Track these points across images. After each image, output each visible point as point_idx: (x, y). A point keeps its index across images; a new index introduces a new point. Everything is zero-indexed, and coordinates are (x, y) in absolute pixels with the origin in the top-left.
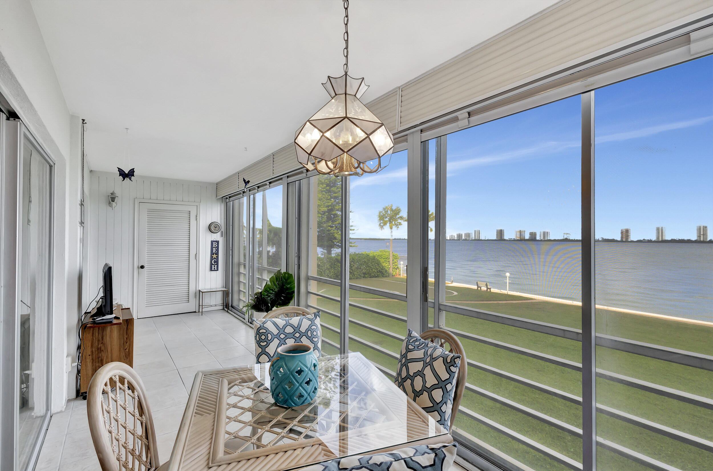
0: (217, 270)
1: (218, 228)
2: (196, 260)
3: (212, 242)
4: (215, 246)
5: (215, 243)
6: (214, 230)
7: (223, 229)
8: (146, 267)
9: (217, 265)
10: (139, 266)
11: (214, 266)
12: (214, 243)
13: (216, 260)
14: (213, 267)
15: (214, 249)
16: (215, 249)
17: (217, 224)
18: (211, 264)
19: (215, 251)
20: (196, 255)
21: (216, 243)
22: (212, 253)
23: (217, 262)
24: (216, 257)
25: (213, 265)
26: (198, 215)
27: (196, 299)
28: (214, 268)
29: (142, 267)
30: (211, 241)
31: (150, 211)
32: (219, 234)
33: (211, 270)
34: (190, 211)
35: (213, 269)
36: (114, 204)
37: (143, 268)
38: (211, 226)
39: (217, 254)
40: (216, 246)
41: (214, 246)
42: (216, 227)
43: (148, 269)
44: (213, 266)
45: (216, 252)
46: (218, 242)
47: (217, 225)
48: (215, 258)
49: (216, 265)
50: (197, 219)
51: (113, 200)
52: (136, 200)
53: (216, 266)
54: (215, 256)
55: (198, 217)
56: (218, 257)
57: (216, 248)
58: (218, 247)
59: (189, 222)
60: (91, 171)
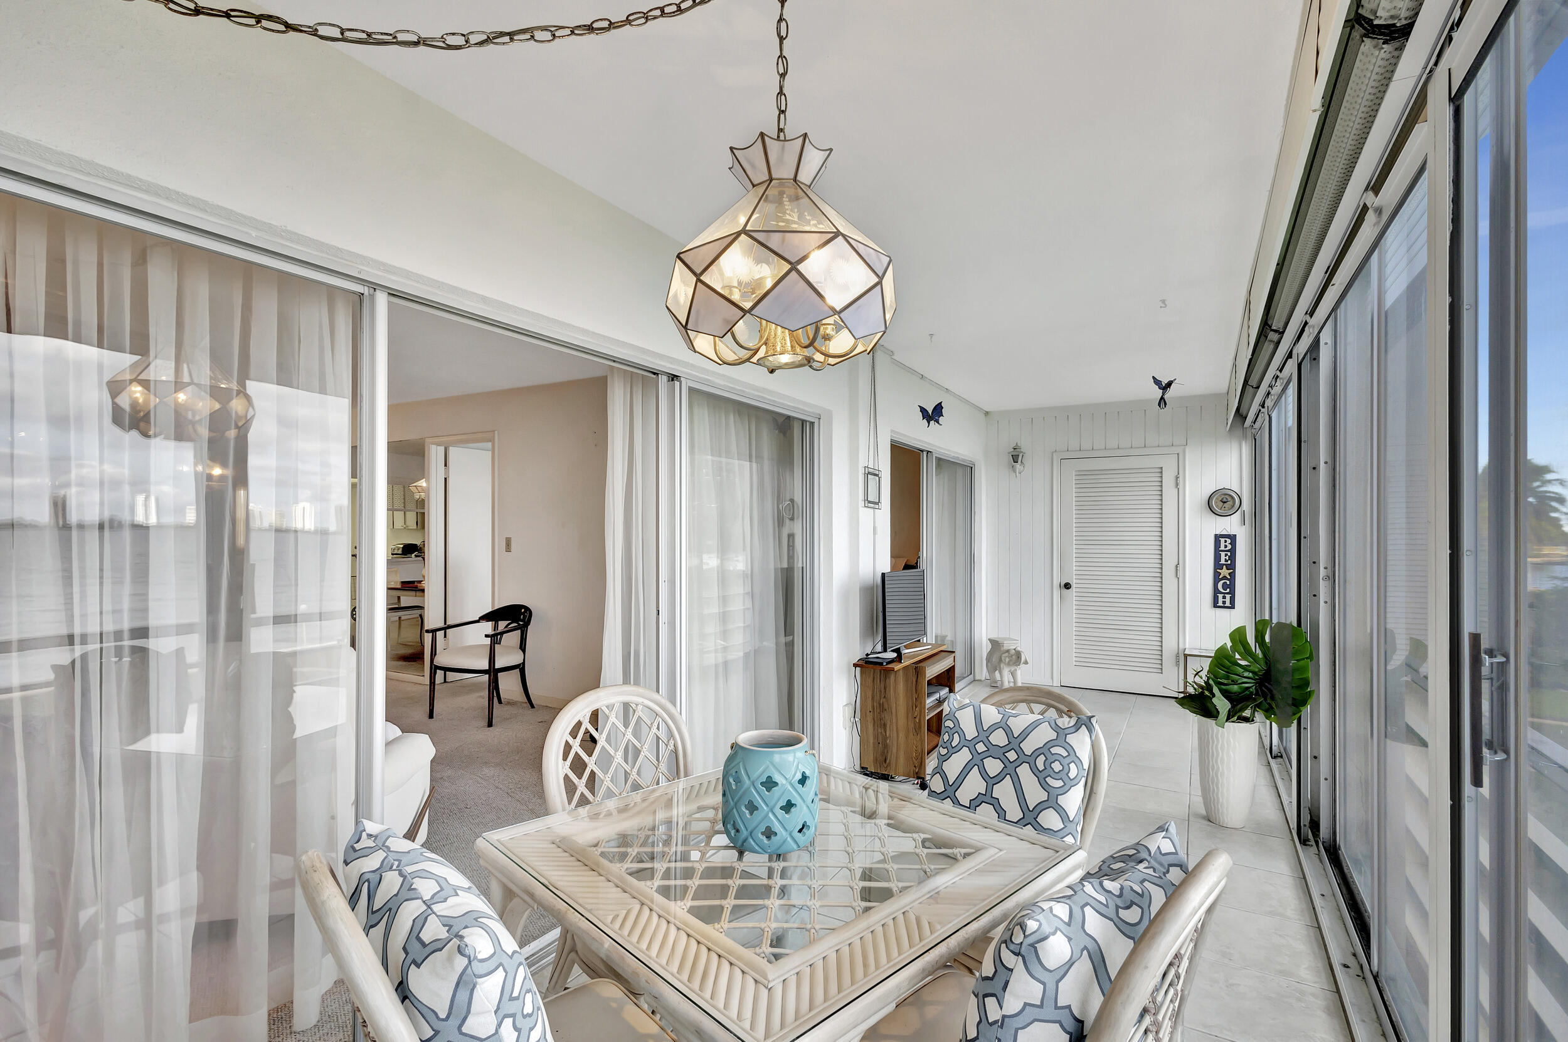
0: (1232, 607)
1: (1230, 503)
2: (1178, 578)
3: (1217, 538)
4: (1226, 546)
5: (1226, 541)
6: (1221, 509)
7: (1246, 505)
8: (1074, 586)
9: (1232, 593)
10: (1063, 584)
11: (1224, 597)
12: (1222, 540)
13: (1228, 582)
14: (1221, 600)
15: (1223, 554)
16: (1226, 555)
17: (1230, 495)
18: (1216, 592)
19: (1226, 561)
20: (1176, 567)
21: (1229, 541)
22: (1218, 566)
23: (1231, 587)
24: (1229, 574)
25: (1221, 593)
26: (1181, 475)
27: (1179, 668)
28: (1224, 603)
29: (1067, 586)
30: (1216, 535)
31: (1081, 474)
32: (1236, 517)
33: (1215, 605)
34: (1162, 468)
35: (1220, 604)
36: (1018, 466)
38: (1214, 499)
39: (1232, 566)
40: (1229, 547)
41: (1222, 548)
42: (1225, 500)
43: (1078, 590)
44: (1220, 596)
45: (1229, 562)
46: (1233, 538)
47: (1227, 497)
48: (1225, 578)
49: (1227, 593)
50: (1177, 485)
51: (1015, 459)
52: (1054, 454)
53: (1228, 597)
54: (1224, 572)
55: (1181, 480)
56: (1233, 575)
57: (1229, 554)
58: (1233, 551)
59: (1159, 493)
60: (987, 413)
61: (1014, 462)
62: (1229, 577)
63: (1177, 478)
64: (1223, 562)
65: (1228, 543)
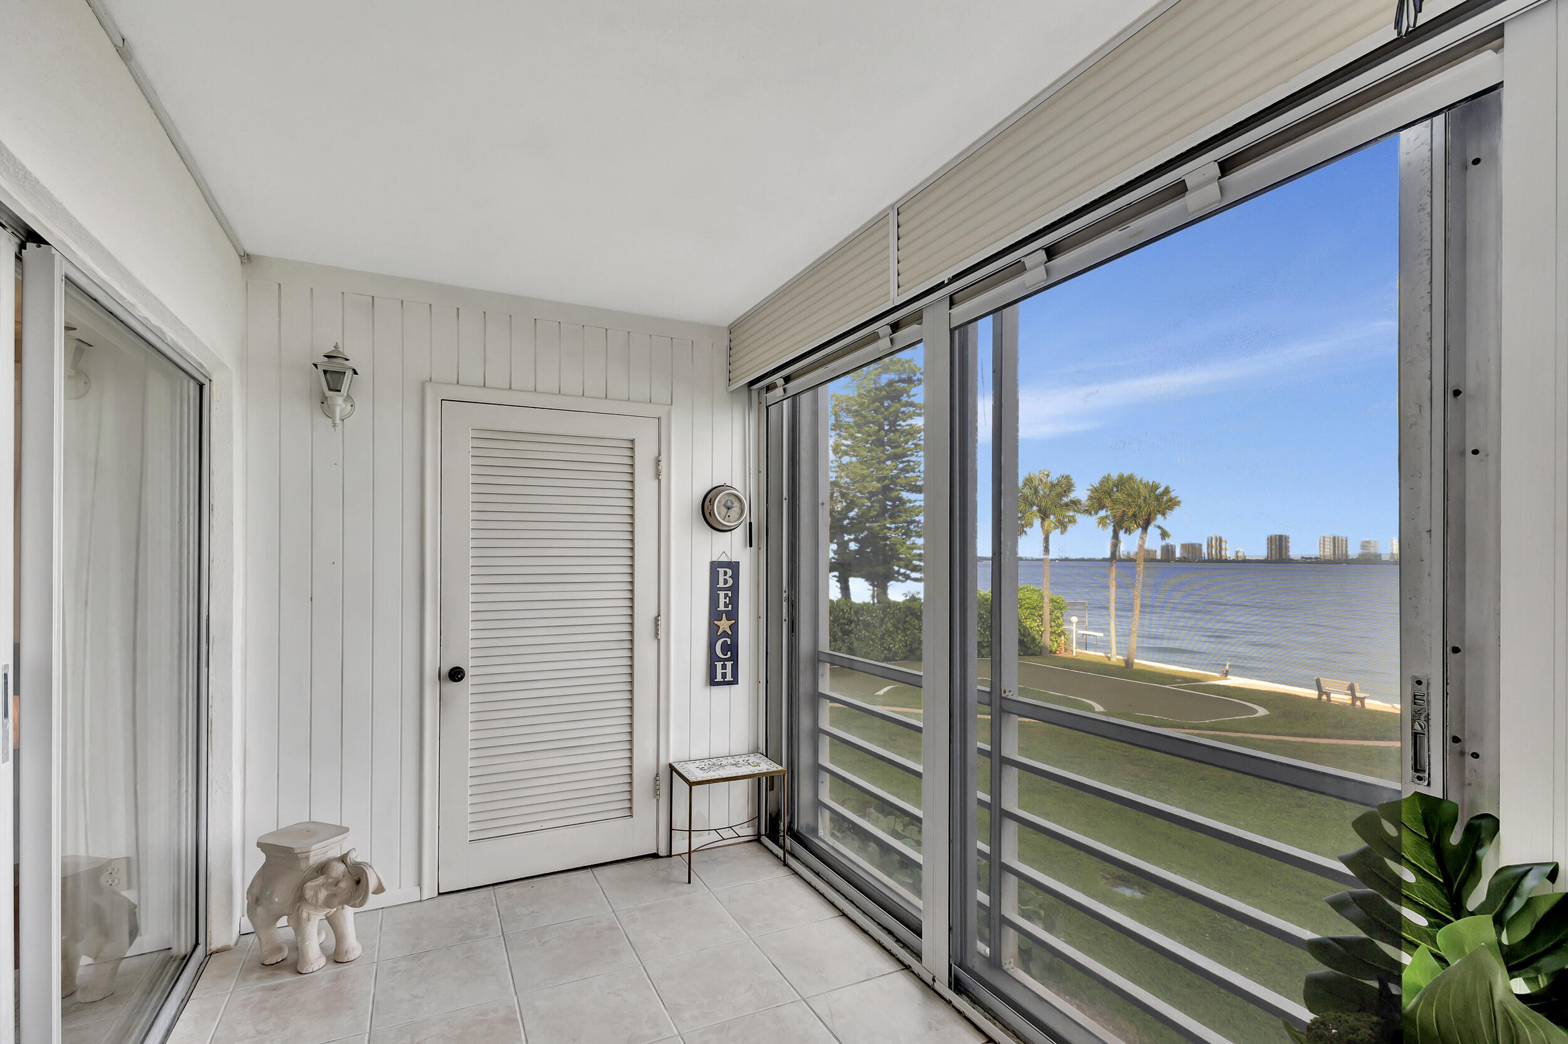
0: (735, 681)
1: (737, 509)
2: (659, 641)
3: (715, 566)
4: (726, 582)
5: (725, 573)
6: (724, 520)
7: (755, 514)
8: (469, 672)
9: (735, 659)
10: (446, 670)
11: (724, 667)
12: (721, 571)
13: (729, 642)
14: (719, 671)
15: (722, 594)
16: (726, 596)
17: (733, 496)
18: (712, 658)
19: (726, 605)
20: (657, 620)
21: (729, 572)
22: (715, 615)
23: (732, 649)
24: (730, 627)
25: (720, 660)
26: (663, 458)
27: (658, 800)
28: (724, 675)
29: (456, 674)
30: (712, 563)
31: (487, 436)
32: (740, 535)
33: (712, 682)
34: (633, 441)
35: (719, 678)
37: (460, 679)
38: (712, 502)
39: (733, 615)
40: (730, 582)
41: (721, 585)
42: (729, 504)
43: (477, 680)
44: (719, 665)
45: (730, 608)
46: (734, 566)
47: (732, 498)
48: (725, 634)
49: (728, 660)
50: (658, 474)
51: (335, 382)
52: (429, 389)
53: (729, 664)
54: (724, 624)
55: (663, 464)
56: (734, 628)
57: (730, 593)
58: (735, 589)
59: (629, 486)
60: (246, 258)
61: (330, 390)
62: (730, 633)
63: (658, 461)
64: (722, 607)
65: (728, 575)
